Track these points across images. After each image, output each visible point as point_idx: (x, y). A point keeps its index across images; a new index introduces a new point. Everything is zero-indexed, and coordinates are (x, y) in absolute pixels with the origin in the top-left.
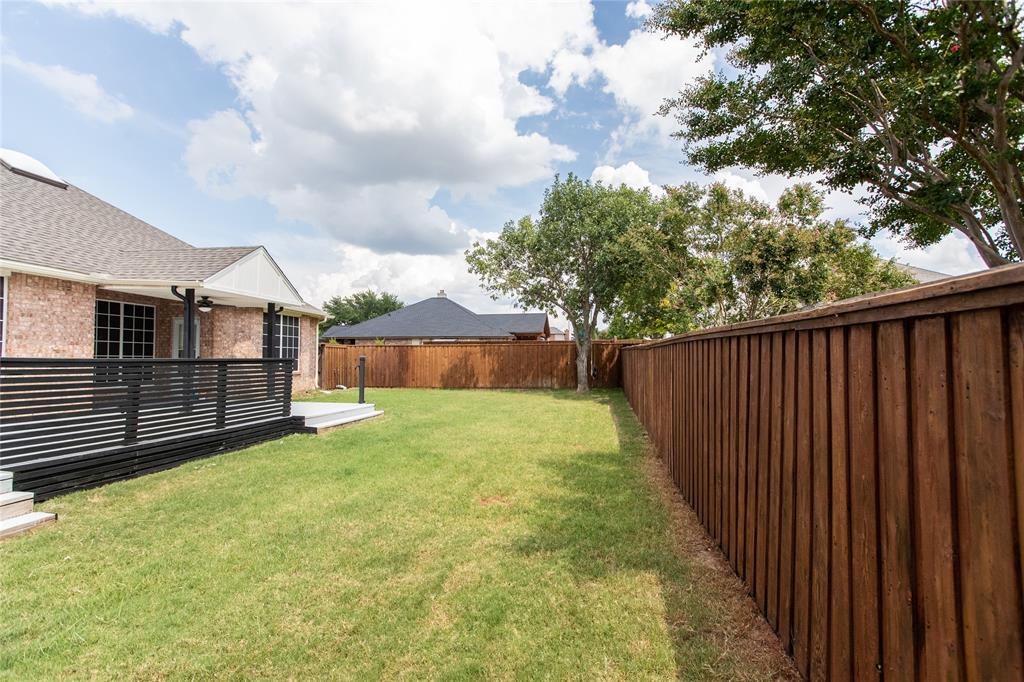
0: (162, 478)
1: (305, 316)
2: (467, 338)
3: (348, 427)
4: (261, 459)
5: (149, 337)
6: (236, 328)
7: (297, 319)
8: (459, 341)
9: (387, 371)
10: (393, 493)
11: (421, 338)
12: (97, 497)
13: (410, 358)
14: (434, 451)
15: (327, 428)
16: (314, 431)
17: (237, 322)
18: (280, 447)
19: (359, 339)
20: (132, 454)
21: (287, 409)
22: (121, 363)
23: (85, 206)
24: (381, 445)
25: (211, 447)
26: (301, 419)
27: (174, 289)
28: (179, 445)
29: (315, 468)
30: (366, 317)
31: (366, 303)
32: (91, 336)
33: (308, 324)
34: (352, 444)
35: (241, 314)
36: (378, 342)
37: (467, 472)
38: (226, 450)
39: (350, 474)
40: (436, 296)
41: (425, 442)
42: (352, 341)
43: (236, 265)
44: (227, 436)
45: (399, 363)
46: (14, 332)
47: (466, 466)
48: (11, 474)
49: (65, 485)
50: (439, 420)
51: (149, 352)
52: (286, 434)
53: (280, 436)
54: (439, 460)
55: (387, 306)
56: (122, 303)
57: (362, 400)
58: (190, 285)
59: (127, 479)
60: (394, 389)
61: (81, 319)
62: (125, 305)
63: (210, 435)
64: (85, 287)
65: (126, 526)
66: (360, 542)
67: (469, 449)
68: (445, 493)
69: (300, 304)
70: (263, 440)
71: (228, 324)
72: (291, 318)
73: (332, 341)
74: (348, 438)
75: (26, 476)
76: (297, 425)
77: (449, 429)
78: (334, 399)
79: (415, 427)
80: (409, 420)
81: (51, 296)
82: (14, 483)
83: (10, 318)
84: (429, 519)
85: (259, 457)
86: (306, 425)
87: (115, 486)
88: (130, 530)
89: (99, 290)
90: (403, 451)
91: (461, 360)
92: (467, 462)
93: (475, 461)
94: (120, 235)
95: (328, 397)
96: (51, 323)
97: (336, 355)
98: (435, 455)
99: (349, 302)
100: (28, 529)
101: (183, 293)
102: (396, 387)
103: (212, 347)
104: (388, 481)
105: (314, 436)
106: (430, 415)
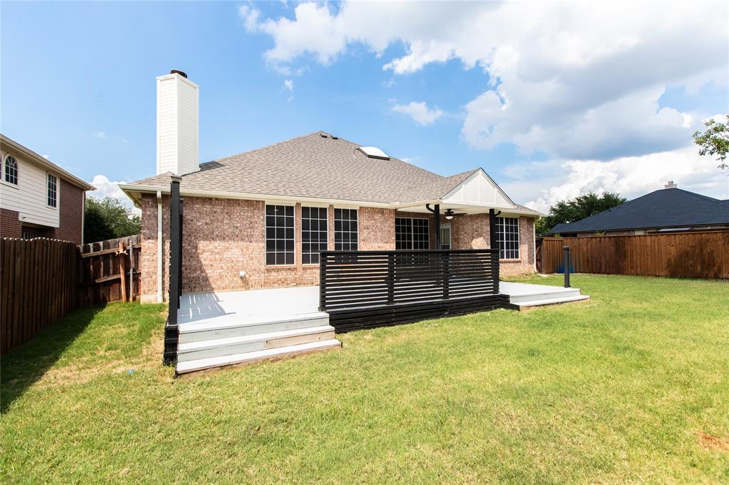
0: (405, 329)
1: (523, 217)
2: (707, 225)
3: (550, 307)
4: (468, 325)
5: (426, 238)
6: (473, 229)
7: (516, 220)
8: (693, 229)
9: (603, 258)
10: (574, 388)
11: (645, 229)
12: (369, 335)
13: (628, 248)
14: (639, 347)
15: (529, 307)
16: (517, 308)
17: (473, 225)
18: (487, 317)
19: (581, 233)
20: (391, 311)
21: (496, 288)
22: (413, 253)
23: (396, 167)
24: (576, 330)
25: (440, 311)
26: (507, 297)
27: (427, 205)
28: (419, 308)
29: (504, 343)
30: (588, 214)
31: (587, 203)
32: (394, 238)
33: (526, 223)
34: (547, 324)
35: (475, 219)
36: (598, 235)
37: (687, 385)
38: (449, 315)
39: (533, 355)
40: (664, 188)
41: (630, 333)
42: (574, 235)
43: (463, 186)
44: (450, 305)
45: (616, 252)
46: (362, 238)
47: (684, 377)
48: (328, 315)
49: (357, 325)
50: (657, 311)
51: (427, 247)
52: (496, 308)
53: (491, 309)
54: (644, 360)
55: (610, 202)
56: (412, 218)
57: (567, 285)
58: (436, 202)
59: (389, 326)
60: (610, 276)
61: (389, 229)
62: (414, 220)
63: (438, 303)
64: (390, 211)
65: (369, 360)
66: (513, 440)
67: (694, 354)
68: (643, 407)
69: (513, 207)
70: (477, 310)
71: (468, 227)
72: (511, 219)
73: (556, 235)
74: (547, 318)
75: (338, 317)
76: (504, 302)
77: (667, 323)
78: (547, 282)
79: (621, 315)
80: (617, 307)
81: (376, 218)
82: (330, 320)
83: (360, 231)
84: (609, 439)
85: (469, 324)
86: (511, 302)
87: (379, 330)
88: (368, 363)
89: (396, 212)
90: (601, 341)
91: (693, 247)
92: (687, 371)
93: (700, 372)
94: (410, 180)
95: (543, 279)
96: (376, 232)
97: (553, 246)
98: (640, 353)
99: (572, 204)
100: (329, 349)
101: (433, 209)
102: (612, 273)
103: (458, 243)
104: (572, 372)
105: (516, 312)
106: (645, 305)
